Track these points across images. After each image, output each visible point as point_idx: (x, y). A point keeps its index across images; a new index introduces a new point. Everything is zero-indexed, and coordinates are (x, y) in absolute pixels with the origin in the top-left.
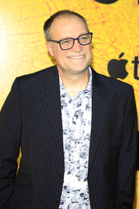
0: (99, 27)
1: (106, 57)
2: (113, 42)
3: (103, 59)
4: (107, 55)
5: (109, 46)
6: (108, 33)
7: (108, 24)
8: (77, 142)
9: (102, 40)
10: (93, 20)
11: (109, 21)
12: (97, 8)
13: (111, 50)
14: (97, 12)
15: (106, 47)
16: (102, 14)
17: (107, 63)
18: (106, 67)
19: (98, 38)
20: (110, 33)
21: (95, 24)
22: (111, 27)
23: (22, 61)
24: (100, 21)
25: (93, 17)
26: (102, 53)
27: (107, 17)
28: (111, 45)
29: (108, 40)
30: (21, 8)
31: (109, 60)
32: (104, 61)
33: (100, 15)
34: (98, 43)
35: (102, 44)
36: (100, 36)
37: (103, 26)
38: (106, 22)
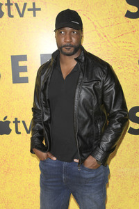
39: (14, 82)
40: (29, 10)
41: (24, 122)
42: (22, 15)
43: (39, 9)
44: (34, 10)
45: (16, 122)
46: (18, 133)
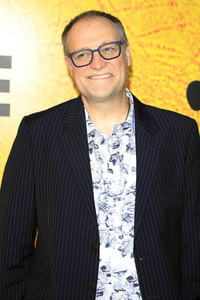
0: (175, 32)
1: (184, 78)
2: (196, 56)
3: (181, 81)
4: (186, 74)
5: (189, 61)
6: (188, 42)
7: (188, 28)
8: (117, 198)
9: (179, 52)
10: (166, 23)
11: (190, 24)
12: (172, 4)
13: (192, 67)
14: (172, 11)
15: (184, 63)
16: (180, 14)
17: (186, 86)
18: (185, 93)
19: (173, 50)
20: (191, 43)
21: (169, 28)
22: (193, 33)
23: (59, 83)
24: (176, 24)
25: (165, 18)
26: (178, 72)
27: (187, 17)
28: (192, 60)
29: (187, 53)
30: (60, 5)
31: (189, 82)
32: (181, 84)
33: (177, 15)
34: (173, 57)
35: (179, 58)
36: (176, 47)
37: (182, 31)
38: (185, 25)
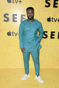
39: (13, 22)
40: (19, 2)
41: (15, 33)
42: (16, 3)
43: (22, 2)
44: (20, 2)
45: (13, 33)
46: (13, 36)
